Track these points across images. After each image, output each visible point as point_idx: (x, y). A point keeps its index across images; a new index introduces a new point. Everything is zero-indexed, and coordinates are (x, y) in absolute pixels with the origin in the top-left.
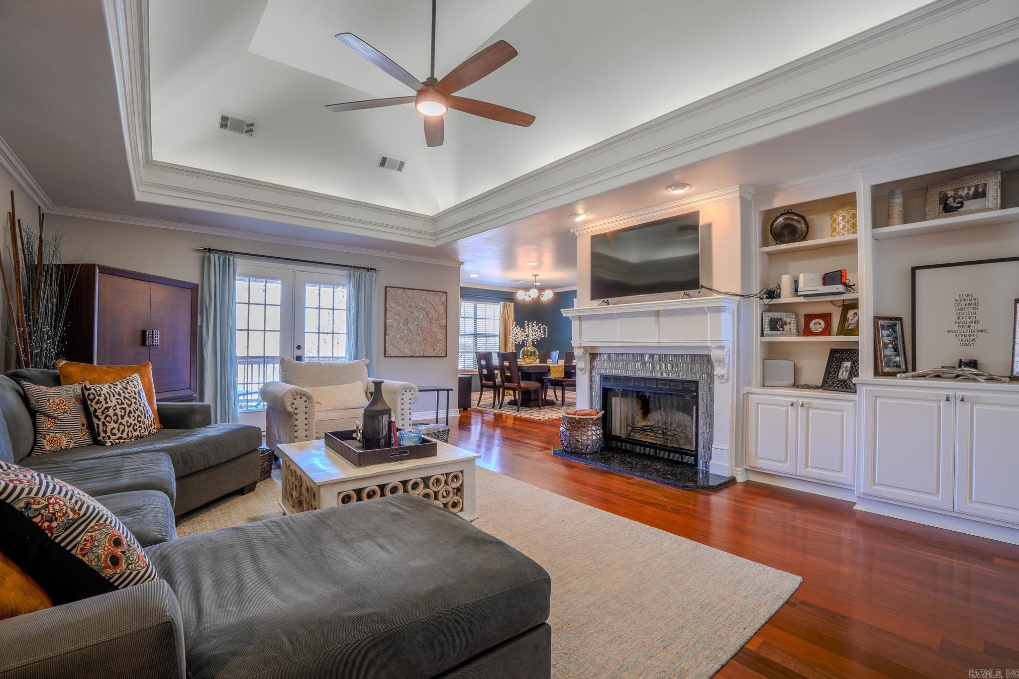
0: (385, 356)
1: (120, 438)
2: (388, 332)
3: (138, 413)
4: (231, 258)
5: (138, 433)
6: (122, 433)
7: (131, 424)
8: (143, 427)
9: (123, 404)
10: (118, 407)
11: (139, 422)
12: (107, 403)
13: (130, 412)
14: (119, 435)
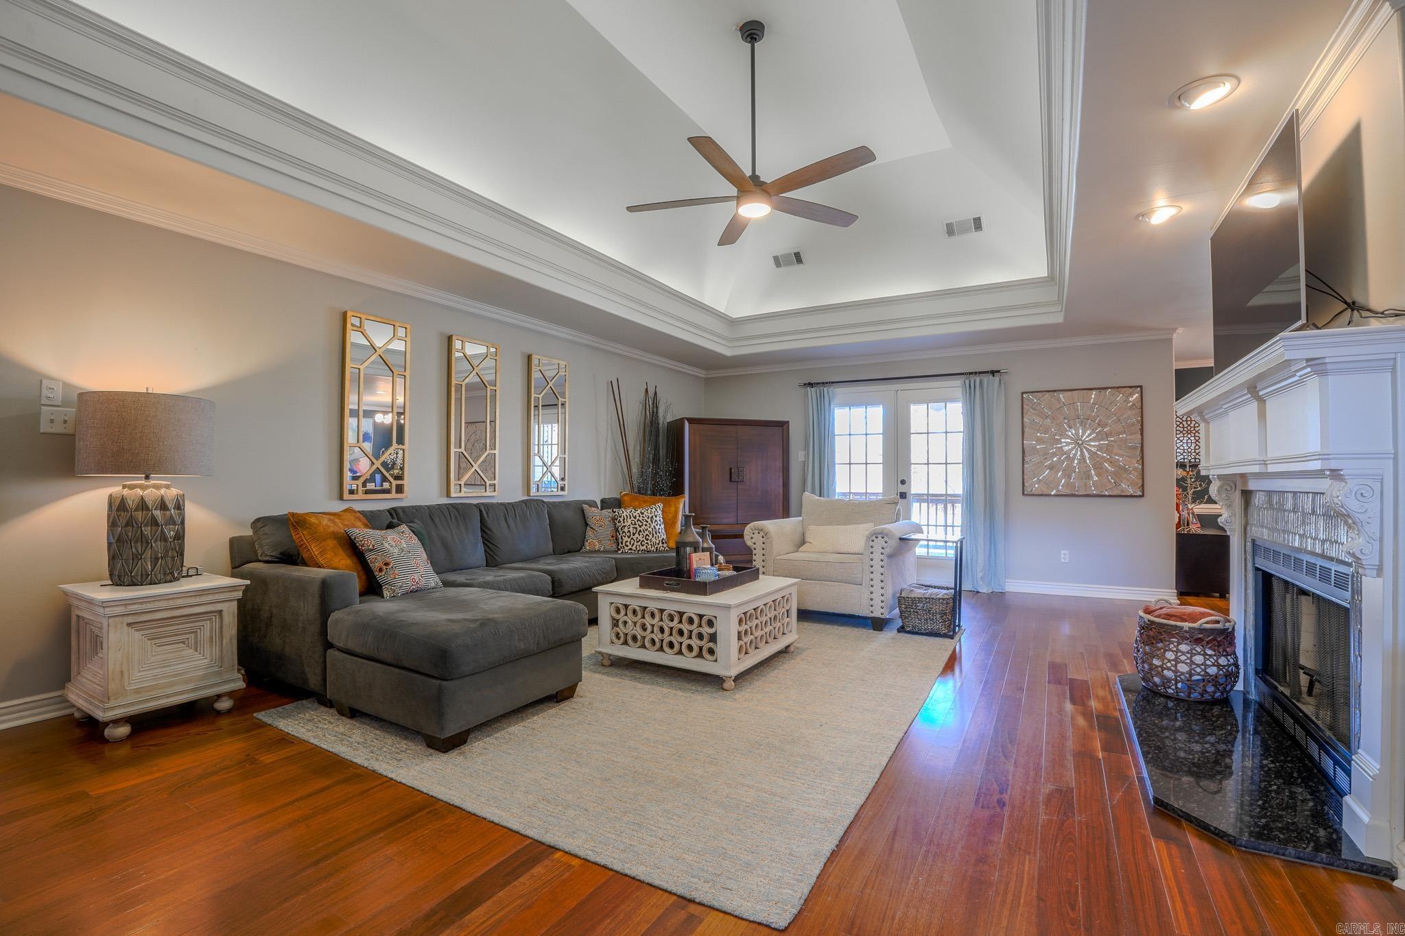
0: (1023, 494)
1: (630, 549)
2: (1027, 459)
3: (647, 532)
4: (826, 389)
5: (644, 547)
6: (632, 546)
7: (640, 540)
8: (650, 543)
9: (635, 524)
10: (631, 526)
11: (647, 540)
12: (624, 523)
13: (640, 531)
14: (630, 547)
